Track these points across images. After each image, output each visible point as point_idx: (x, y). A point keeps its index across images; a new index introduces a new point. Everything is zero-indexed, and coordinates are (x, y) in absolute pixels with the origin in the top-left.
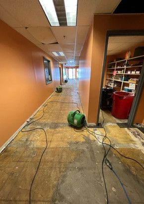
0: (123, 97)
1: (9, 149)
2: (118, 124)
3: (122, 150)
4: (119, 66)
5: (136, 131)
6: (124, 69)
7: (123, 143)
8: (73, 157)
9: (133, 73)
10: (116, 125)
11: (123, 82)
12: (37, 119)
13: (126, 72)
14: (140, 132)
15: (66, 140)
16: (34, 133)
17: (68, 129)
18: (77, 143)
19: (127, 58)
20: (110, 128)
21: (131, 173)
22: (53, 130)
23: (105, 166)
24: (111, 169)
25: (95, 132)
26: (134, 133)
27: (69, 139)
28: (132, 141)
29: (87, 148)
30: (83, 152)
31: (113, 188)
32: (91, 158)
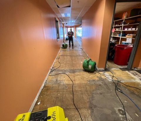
0: (124, 48)
1: (47, 85)
2: (120, 69)
3: (126, 83)
4: (117, 24)
5: (135, 72)
6: (121, 27)
7: (126, 79)
8: (94, 88)
9: (130, 29)
10: (119, 69)
11: (121, 37)
12: (57, 67)
13: (124, 29)
14: (137, 73)
15: (85, 79)
16: (60, 76)
17: (84, 73)
18: (94, 81)
19: (124, 17)
20: (115, 71)
21: (135, 94)
22: (73, 74)
23: (117, 91)
24: (122, 93)
25: (105, 74)
26: (133, 74)
27: (87, 78)
28: (132, 78)
29: (102, 83)
30: (100, 85)
31: (125, 101)
32: (107, 88)
